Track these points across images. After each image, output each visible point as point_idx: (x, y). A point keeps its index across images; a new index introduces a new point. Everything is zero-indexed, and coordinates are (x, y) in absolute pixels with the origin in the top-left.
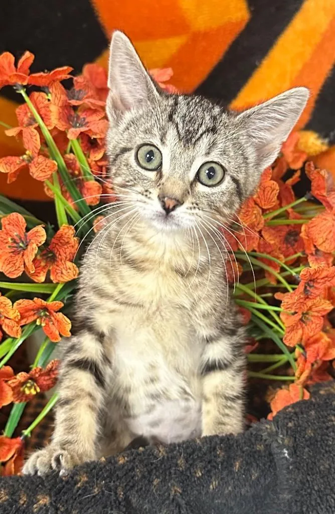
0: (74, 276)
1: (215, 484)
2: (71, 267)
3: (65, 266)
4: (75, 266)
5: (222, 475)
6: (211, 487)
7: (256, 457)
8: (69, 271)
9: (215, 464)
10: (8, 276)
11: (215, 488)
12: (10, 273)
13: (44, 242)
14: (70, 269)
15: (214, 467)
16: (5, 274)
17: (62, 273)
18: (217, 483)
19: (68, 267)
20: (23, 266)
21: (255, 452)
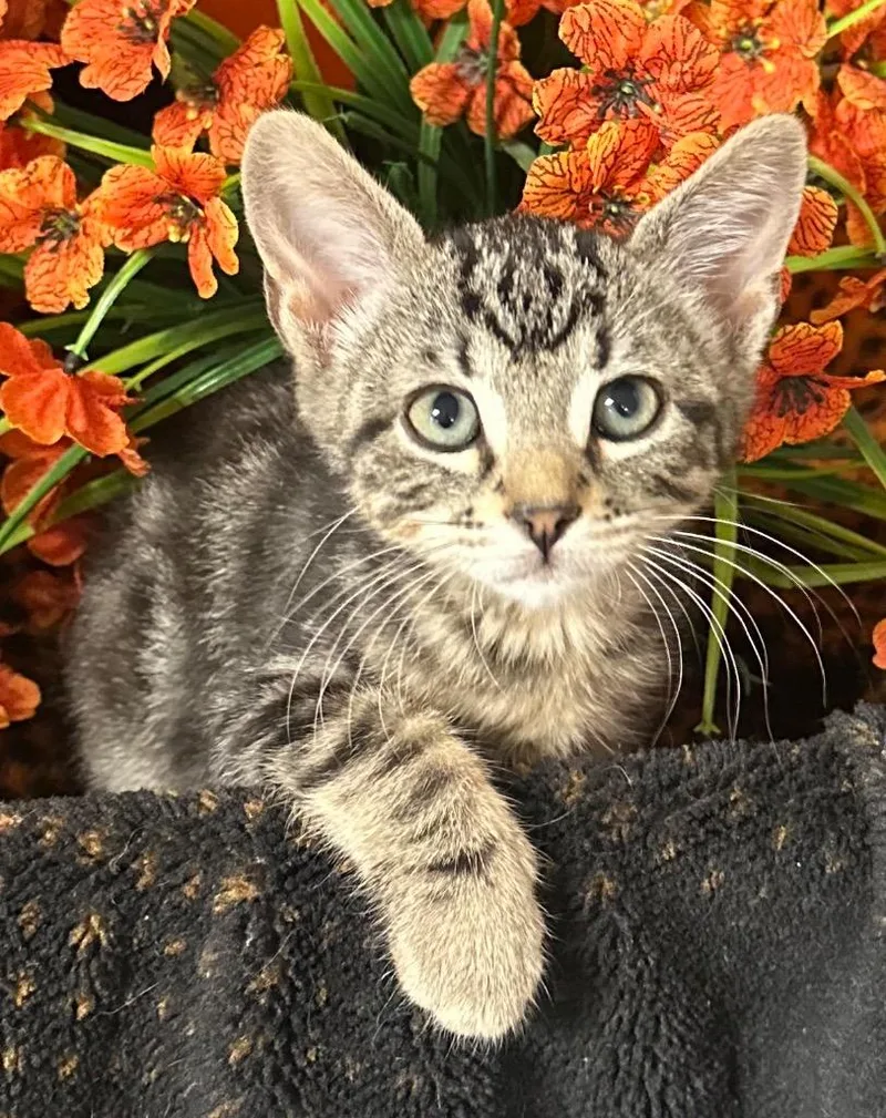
1: (717, 877)
5: (736, 855)
6: (706, 884)
7: (838, 811)
9: (719, 826)
11: (714, 885)
15: (716, 833)
18: (722, 874)
21: (836, 797)
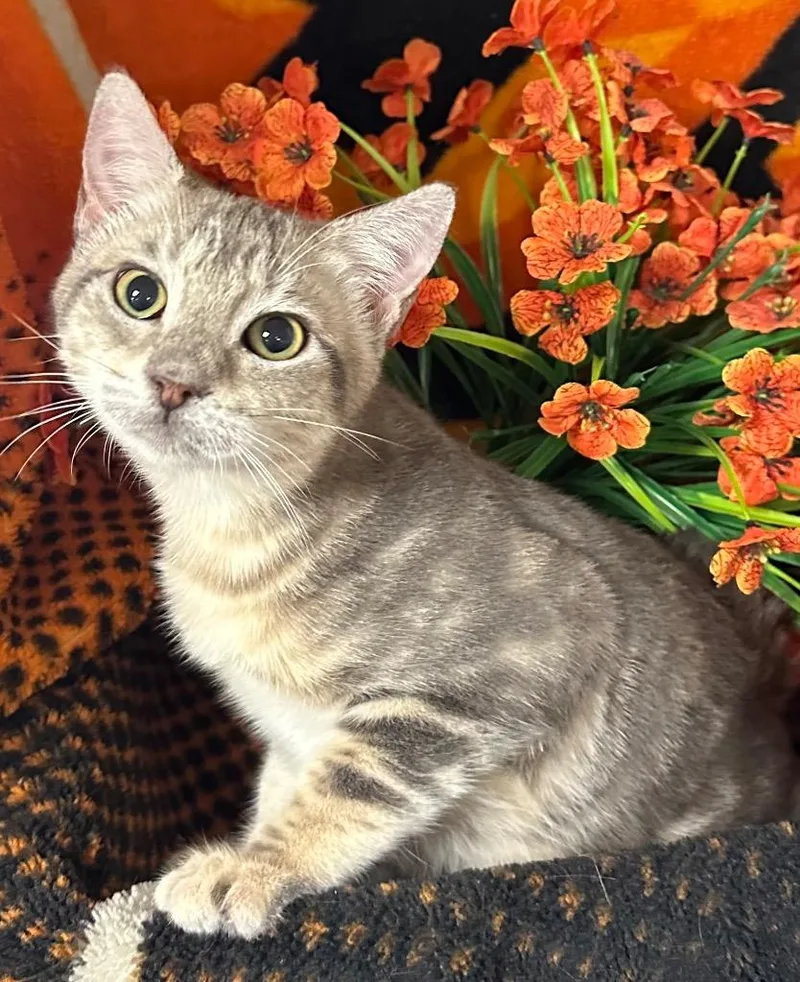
0: (574, 360)
2: (580, 348)
3: (572, 339)
4: (586, 349)
8: (572, 349)
10: (528, 267)
12: (535, 265)
13: (614, 261)
14: (576, 348)
16: (528, 262)
17: (560, 345)
19: (575, 344)
20: (557, 272)
